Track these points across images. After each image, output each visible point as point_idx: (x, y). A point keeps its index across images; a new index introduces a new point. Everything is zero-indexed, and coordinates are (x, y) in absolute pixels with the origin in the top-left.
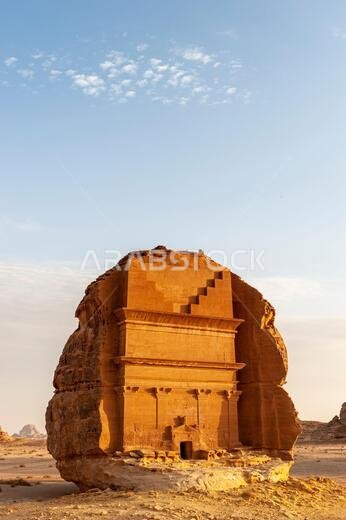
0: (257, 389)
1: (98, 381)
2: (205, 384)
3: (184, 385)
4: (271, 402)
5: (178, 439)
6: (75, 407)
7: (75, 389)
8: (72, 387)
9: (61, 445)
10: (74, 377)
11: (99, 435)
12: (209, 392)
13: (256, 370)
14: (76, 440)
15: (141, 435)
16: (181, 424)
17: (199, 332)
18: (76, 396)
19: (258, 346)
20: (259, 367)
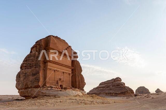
0: (76, 74)
1: (39, 66)
2: (65, 71)
3: (61, 70)
4: (79, 77)
5: (60, 84)
6: (30, 73)
7: (30, 68)
8: (29, 68)
9: (23, 85)
10: (30, 65)
11: (39, 81)
12: (66, 73)
13: (75, 69)
14: (29, 83)
15: (51, 82)
16: (60, 80)
17: (65, 58)
18: (31, 70)
19: (76, 64)
20: (76, 69)
